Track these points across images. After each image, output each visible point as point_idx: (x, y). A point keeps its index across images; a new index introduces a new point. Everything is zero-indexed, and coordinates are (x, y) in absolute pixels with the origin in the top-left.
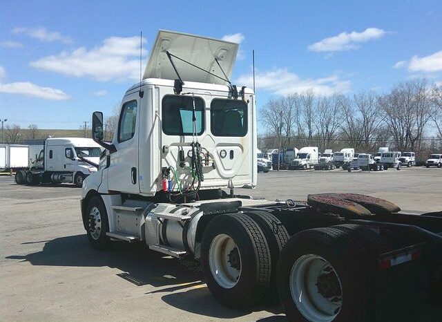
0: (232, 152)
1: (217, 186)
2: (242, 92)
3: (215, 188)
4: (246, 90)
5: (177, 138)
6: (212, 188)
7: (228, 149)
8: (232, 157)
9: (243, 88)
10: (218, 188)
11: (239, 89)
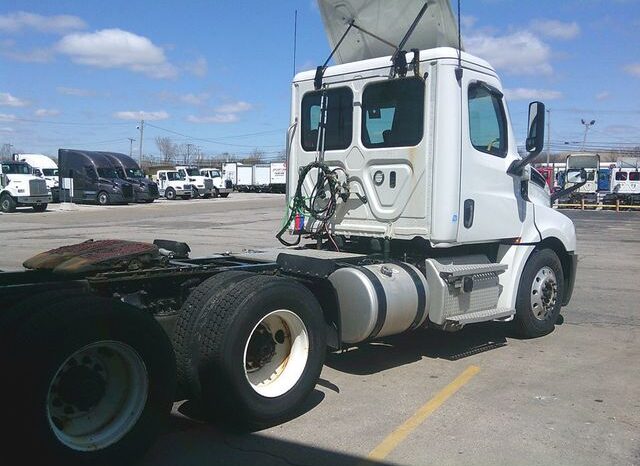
0: (393, 175)
1: (368, 232)
2: (415, 61)
3: (366, 235)
4: (422, 55)
6: (361, 235)
7: (387, 169)
8: (393, 184)
9: (416, 53)
10: (370, 235)
11: (409, 58)
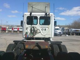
0: (45, 29)
2: (49, 14)
4: (50, 14)
5: (30, 26)
7: (44, 28)
9: (49, 13)
11: (48, 14)
